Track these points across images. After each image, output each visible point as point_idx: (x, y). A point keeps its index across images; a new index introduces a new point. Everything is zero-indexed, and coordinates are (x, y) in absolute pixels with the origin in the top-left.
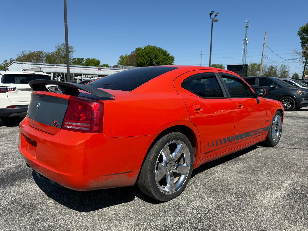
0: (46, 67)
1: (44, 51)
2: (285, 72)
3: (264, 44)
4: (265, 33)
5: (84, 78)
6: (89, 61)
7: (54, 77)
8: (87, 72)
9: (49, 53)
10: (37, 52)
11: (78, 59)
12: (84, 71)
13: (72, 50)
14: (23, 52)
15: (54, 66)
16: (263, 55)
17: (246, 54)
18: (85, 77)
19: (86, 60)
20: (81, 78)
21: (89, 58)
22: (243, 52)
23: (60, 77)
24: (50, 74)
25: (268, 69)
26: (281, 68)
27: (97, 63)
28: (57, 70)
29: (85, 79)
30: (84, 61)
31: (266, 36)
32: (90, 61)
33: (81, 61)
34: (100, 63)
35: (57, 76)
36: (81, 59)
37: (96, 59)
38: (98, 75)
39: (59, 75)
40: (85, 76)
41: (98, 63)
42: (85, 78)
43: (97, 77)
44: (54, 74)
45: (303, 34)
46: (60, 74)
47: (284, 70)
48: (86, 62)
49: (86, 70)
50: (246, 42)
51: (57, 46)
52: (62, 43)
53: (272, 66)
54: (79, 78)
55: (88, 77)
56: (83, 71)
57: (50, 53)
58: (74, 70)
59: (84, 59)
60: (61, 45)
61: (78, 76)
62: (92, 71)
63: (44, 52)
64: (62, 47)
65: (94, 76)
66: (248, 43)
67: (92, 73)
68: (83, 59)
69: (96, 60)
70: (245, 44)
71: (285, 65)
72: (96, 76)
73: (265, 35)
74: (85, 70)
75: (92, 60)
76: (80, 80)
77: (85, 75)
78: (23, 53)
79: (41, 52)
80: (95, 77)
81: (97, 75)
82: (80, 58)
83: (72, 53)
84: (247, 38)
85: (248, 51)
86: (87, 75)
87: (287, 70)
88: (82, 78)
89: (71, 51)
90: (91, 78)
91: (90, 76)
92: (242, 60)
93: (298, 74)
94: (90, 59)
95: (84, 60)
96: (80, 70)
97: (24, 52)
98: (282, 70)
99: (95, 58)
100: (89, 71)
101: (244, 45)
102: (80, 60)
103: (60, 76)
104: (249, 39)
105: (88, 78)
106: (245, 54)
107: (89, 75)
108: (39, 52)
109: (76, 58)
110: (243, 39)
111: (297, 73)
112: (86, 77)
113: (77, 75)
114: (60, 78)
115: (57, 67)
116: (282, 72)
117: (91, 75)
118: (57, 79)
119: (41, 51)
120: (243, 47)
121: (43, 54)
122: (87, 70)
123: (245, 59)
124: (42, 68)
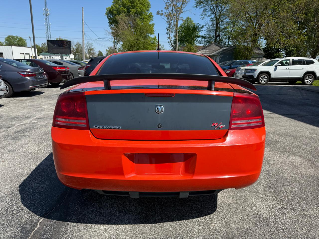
2: (91, 50)
3: (83, 20)
4: (82, 9)
16: (83, 31)
17: (50, 27)
22: (46, 24)
25: (76, 46)
26: (87, 45)
31: (83, 13)
45: (110, 15)
47: (90, 48)
50: (47, 13)
53: (78, 43)
66: (49, 14)
70: (47, 15)
71: (91, 43)
73: (82, 11)
84: (47, 9)
85: (51, 24)
87: (92, 48)
92: (46, 33)
93: (103, 53)
98: (89, 48)
101: (45, 16)
104: (50, 10)
106: (48, 27)
110: (43, 9)
111: (101, 51)
116: (89, 50)
120: (45, 19)
123: (49, 33)
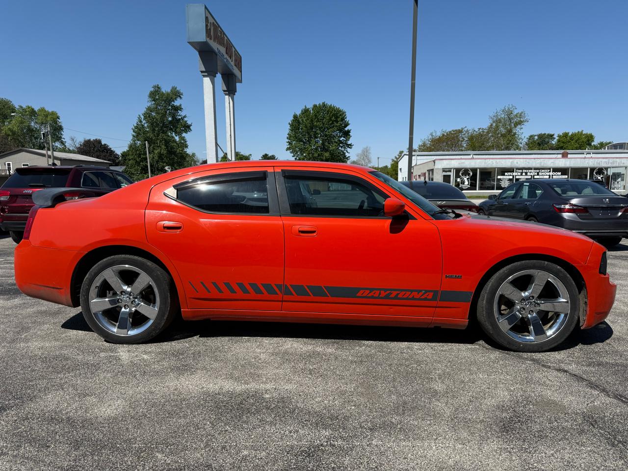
0: (444, 159)
1: (466, 127)
5: (517, 177)
6: (566, 138)
7: (457, 176)
8: (527, 164)
9: (475, 131)
10: (453, 131)
11: (541, 136)
12: (519, 163)
13: (522, 119)
14: (431, 134)
15: (470, 155)
18: (521, 175)
19: (559, 136)
20: (511, 177)
21: (567, 132)
23: (468, 177)
24: (451, 171)
27: (585, 140)
28: (463, 163)
29: (520, 179)
30: (555, 138)
32: (568, 138)
33: (547, 140)
34: (593, 141)
35: (462, 174)
36: (548, 135)
37: (584, 133)
38: (552, 169)
39: (466, 172)
40: (522, 173)
41: (588, 140)
42: (520, 177)
43: (548, 174)
44: (458, 171)
46: (469, 171)
48: (559, 141)
49: (525, 160)
51: (492, 114)
52: (503, 108)
54: (508, 176)
55: (529, 174)
56: (517, 163)
57: (477, 130)
58: (498, 160)
59: (553, 135)
60: (501, 112)
61: (506, 174)
62: (539, 161)
63: (466, 129)
64: (503, 116)
65: (543, 171)
67: (538, 166)
68: (551, 136)
69: (584, 135)
72: (546, 171)
74: (521, 160)
75: (574, 135)
76: (508, 180)
77: (521, 171)
78: (432, 136)
79: (460, 131)
80: (543, 174)
81: (550, 169)
82: (545, 134)
83: (523, 126)
86: (524, 171)
88: (513, 176)
89: (520, 123)
90: (534, 176)
91: (533, 171)
94: (570, 134)
95: (555, 136)
96: (511, 160)
97: (434, 134)
99: (583, 131)
100: (530, 162)
102: (546, 138)
103: (469, 174)
105: (527, 177)
107: (530, 171)
108: (456, 130)
109: (535, 136)
112: (524, 174)
113: (503, 171)
114: (468, 179)
115: (475, 156)
117: (535, 169)
118: (462, 181)
119: (460, 129)
121: (464, 133)
122: (527, 160)
124: (436, 161)
